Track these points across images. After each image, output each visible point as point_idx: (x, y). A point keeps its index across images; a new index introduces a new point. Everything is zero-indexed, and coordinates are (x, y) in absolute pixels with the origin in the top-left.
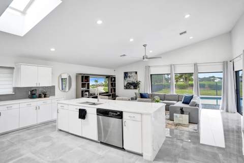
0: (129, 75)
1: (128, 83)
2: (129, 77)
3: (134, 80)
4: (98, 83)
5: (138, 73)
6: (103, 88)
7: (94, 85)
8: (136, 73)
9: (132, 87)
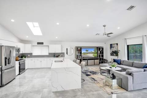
0: (113, 46)
1: (112, 52)
2: (113, 47)
3: (116, 50)
4: (89, 52)
5: (118, 44)
6: (92, 54)
7: (85, 53)
8: (117, 44)
9: (115, 54)
